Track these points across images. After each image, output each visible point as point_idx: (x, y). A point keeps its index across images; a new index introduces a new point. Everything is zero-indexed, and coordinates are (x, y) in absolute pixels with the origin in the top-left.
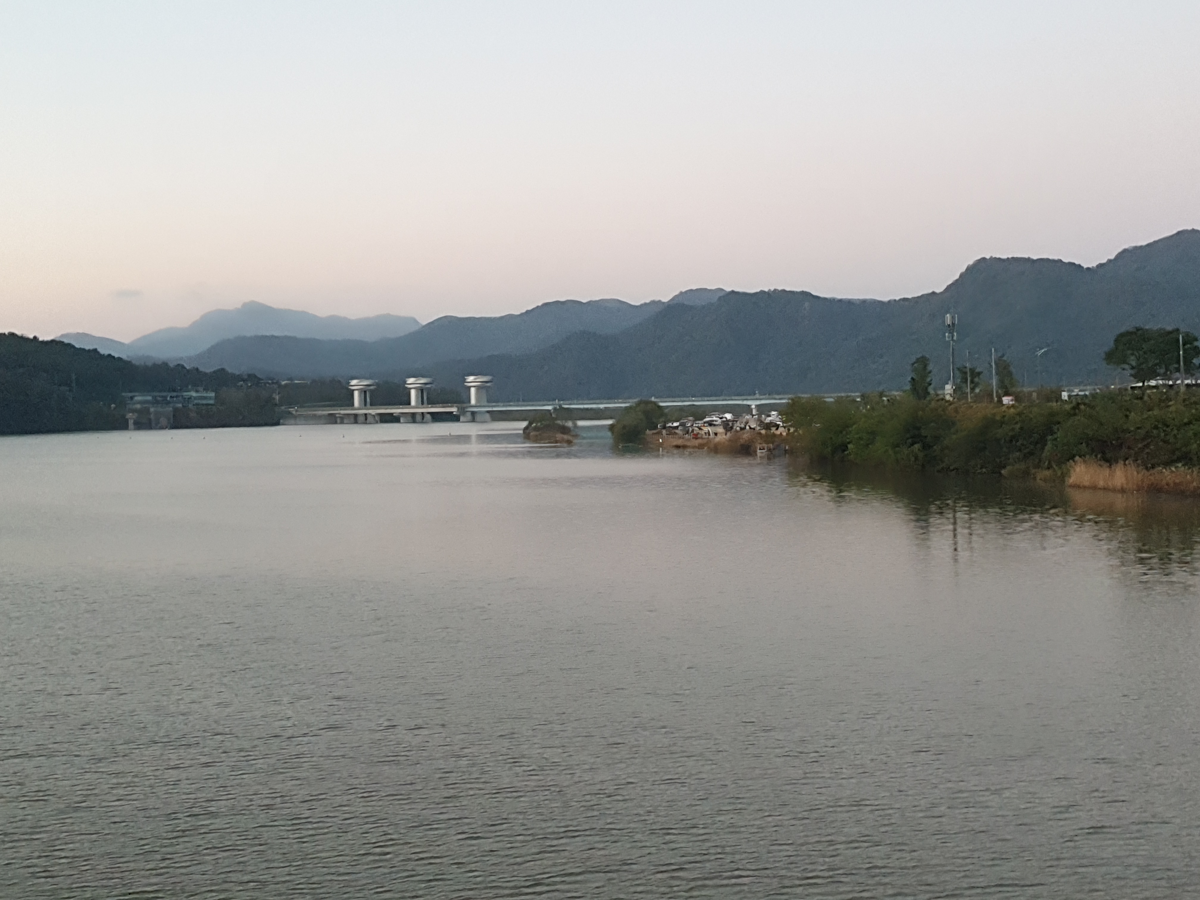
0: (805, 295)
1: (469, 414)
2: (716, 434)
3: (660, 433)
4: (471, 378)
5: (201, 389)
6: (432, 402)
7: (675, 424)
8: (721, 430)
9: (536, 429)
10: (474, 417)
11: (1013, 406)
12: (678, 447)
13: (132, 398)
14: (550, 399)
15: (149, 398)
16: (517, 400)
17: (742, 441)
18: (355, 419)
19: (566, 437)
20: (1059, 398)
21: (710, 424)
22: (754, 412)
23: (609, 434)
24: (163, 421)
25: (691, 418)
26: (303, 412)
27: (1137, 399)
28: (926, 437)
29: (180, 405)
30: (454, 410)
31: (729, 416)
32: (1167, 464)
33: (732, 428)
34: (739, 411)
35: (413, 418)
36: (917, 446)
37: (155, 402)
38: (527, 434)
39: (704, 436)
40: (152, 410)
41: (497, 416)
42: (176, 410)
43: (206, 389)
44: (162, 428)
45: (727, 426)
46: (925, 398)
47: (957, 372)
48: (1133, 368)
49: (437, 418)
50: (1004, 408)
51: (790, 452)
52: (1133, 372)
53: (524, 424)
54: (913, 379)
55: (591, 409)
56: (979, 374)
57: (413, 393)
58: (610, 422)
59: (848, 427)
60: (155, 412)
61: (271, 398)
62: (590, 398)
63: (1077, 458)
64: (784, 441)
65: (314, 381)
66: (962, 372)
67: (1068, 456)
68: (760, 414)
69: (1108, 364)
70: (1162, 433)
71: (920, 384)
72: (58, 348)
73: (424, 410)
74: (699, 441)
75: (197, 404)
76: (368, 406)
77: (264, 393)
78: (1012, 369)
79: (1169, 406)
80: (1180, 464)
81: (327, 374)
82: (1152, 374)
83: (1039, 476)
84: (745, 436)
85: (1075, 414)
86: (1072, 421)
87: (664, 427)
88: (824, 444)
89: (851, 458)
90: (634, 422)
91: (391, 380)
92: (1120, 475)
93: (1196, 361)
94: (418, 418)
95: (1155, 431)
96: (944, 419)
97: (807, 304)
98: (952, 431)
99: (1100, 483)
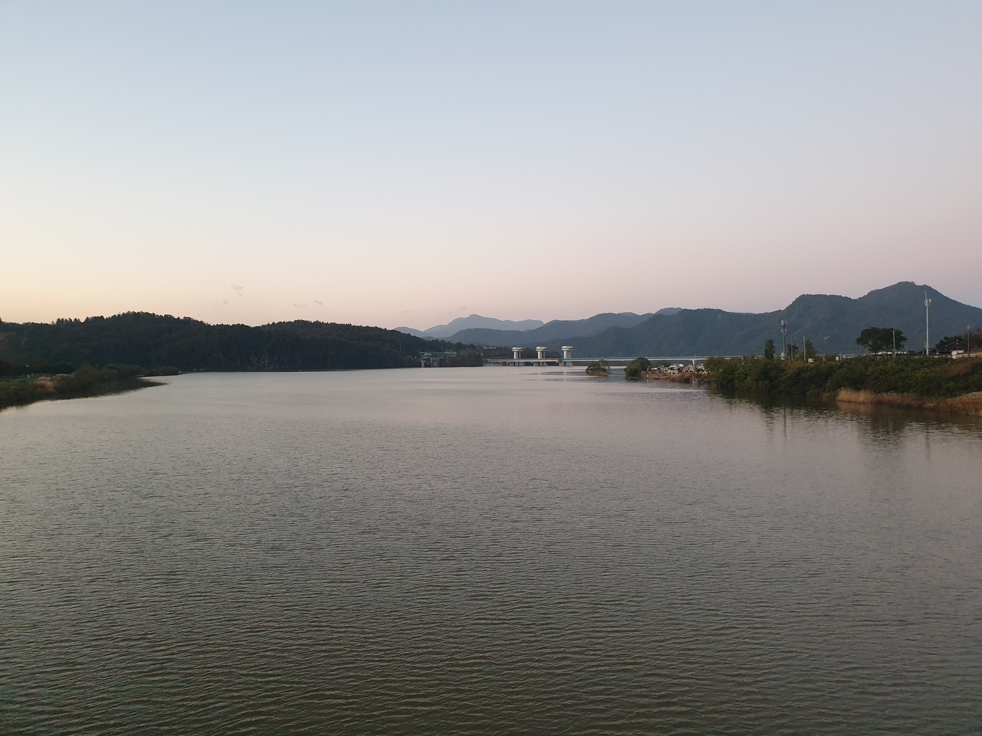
0: (719, 311)
1: (563, 363)
2: (674, 374)
3: (648, 373)
4: (564, 347)
5: (451, 350)
6: (547, 357)
7: (655, 369)
8: (676, 372)
9: (591, 370)
10: (565, 364)
11: (813, 363)
12: (655, 379)
13: (423, 354)
14: (599, 356)
15: (430, 354)
16: (584, 356)
17: (685, 377)
18: (514, 364)
19: (605, 374)
20: (834, 359)
21: (672, 369)
22: (694, 364)
23: (624, 373)
24: (435, 364)
25: (663, 366)
26: (493, 361)
27: (873, 361)
28: (771, 377)
29: (442, 357)
30: (557, 361)
31: (681, 365)
32: (886, 391)
33: (681, 371)
34: (686, 363)
35: (539, 364)
36: (766, 382)
37: (432, 356)
38: (587, 372)
39: (668, 374)
40: (431, 359)
41: (575, 364)
42: (441, 359)
43: (453, 351)
44: (435, 367)
45: (680, 370)
46: (771, 359)
47: (787, 347)
48: (870, 346)
49: (549, 364)
50: (808, 364)
51: (708, 382)
52: (870, 348)
53: (586, 367)
54: (766, 350)
55: (618, 361)
56: (797, 348)
57: (539, 353)
58: (625, 367)
59: (734, 371)
60: (432, 360)
61: (479, 355)
62: (617, 356)
63: (842, 388)
64: (706, 377)
65: (498, 348)
66: (789, 346)
67: (838, 386)
68: (695, 365)
69: (858, 344)
70: (884, 377)
71: (769, 352)
72: (394, 333)
73: (544, 361)
74: (666, 376)
75: (449, 357)
76: (520, 359)
77: (477, 353)
78: (813, 346)
79: (887, 364)
80: (893, 392)
81: (503, 345)
82: (879, 349)
83: (824, 396)
84: (687, 375)
85: (842, 367)
86: (840, 370)
87: (650, 370)
88: (723, 379)
89: (735, 386)
90: (636, 367)
91: (530, 348)
92: (862, 396)
93: (902, 343)
94: (541, 364)
95: (880, 376)
96: (780, 368)
97: (720, 315)
98: (784, 374)
99: (853, 399)
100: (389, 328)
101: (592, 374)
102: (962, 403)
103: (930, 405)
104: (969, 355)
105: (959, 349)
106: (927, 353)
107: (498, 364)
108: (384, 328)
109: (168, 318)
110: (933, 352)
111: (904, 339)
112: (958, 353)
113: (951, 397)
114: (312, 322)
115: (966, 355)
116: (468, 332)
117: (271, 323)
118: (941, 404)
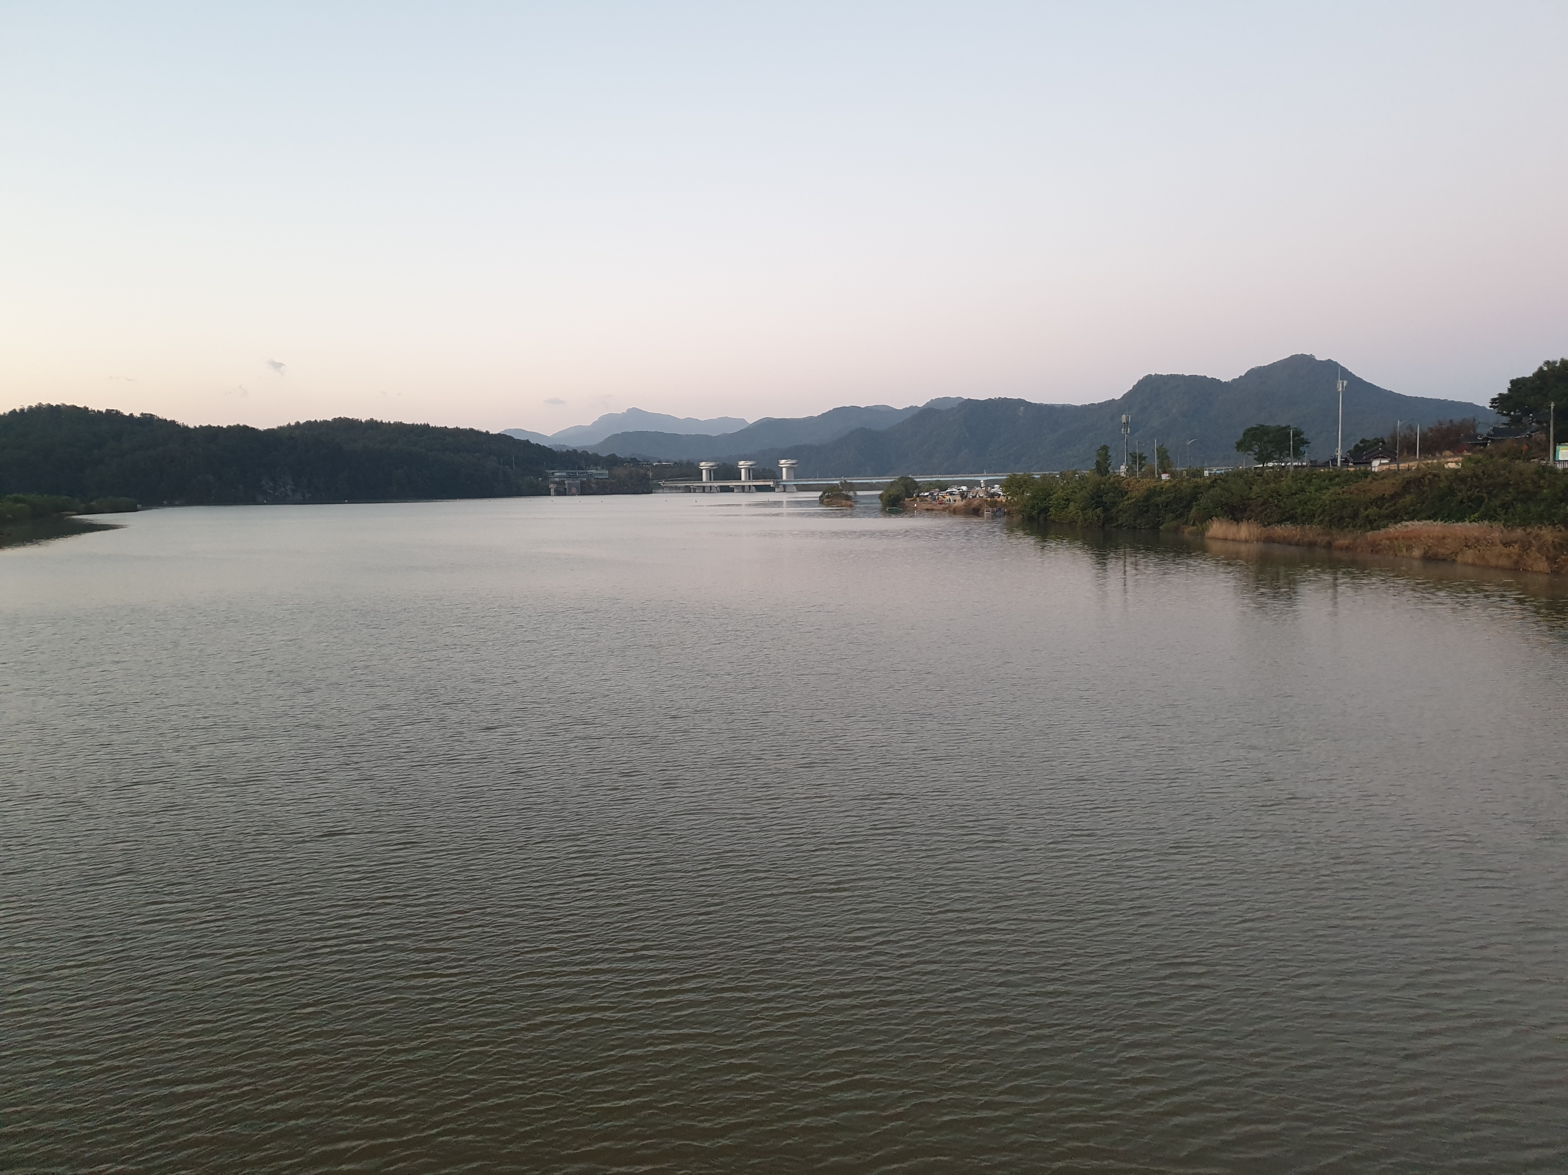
0: (1021, 402)
1: (781, 487)
2: (955, 501)
3: (915, 500)
4: (783, 461)
5: (599, 468)
6: (756, 478)
7: (926, 494)
8: (958, 498)
9: (828, 497)
10: (785, 489)
11: (1169, 480)
12: (927, 510)
13: (553, 473)
14: (838, 476)
15: (565, 474)
16: (815, 477)
17: (973, 506)
18: (703, 490)
19: (849, 503)
20: (1201, 475)
21: (951, 494)
22: (982, 485)
23: (879, 501)
24: (574, 490)
25: (937, 490)
26: (669, 484)
27: (1258, 476)
28: (1106, 503)
29: (585, 479)
30: (771, 483)
31: (964, 488)
32: (1280, 522)
33: (966, 497)
34: (972, 485)
35: (743, 489)
36: (1098, 510)
37: (569, 477)
38: (821, 501)
39: (947, 502)
40: (566, 482)
41: (801, 488)
42: (582, 483)
43: (602, 468)
44: (573, 495)
45: (963, 495)
46: (1106, 475)
47: (1129, 456)
48: (1256, 454)
49: (760, 489)
50: (1162, 482)
51: (1009, 513)
52: (1256, 456)
53: (820, 494)
54: (1097, 461)
55: (867, 483)
56: (1145, 458)
57: (743, 471)
58: (880, 492)
59: (1050, 495)
60: (568, 483)
61: (646, 475)
62: (866, 476)
63: (1214, 518)
64: (1004, 505)
65: (676, 463)
66: (1133, 456)
67: (1207, 516)
68: (986, 487)
69: (1238, 451)
70: (1276, 501)
71: (1102, 467)
72: (503, 439)
73: (751, 484)
74: (943, 506)
75: (597, 479)
76: (712, 481)
77: (642, 471)
78: (1169, 454)
79: (1281, 481)
80: (1288, 523)
81: (685, 458)
82: (1269, 458)
83: (1186, 531)
84: (976, 502)
85: (1213, 487)
86: (1211, 491)
87: (918, 496)
88: (1033, 507)
89: (1052, 517)
90: (898, 493)
91: (727, 462)
92: (1244, 530)
93: (1301, 449)
94: (747, 489)
95: (1271, 499)
96: (1119, 490)
97: (1022, 408)
98: (1125, 498)
99: (1230, 536)
100: (493, 431)
101: (828, 504)
102: (1388, 539)
103: (1342, 542)
104: (1398, 467)
105: (1383, 458)
106: (1339, 464)
107: (677, 489)
108: (484, 431)
109: (113, 416)
110: (1345, 462)
111: (1305, 442)
112: (1381, 464)
113: (1373, 529)
114: (363, 421)
115: (1394, 466)
116: (625, 437)
117: (293, 424)
118: (1358, 540)
